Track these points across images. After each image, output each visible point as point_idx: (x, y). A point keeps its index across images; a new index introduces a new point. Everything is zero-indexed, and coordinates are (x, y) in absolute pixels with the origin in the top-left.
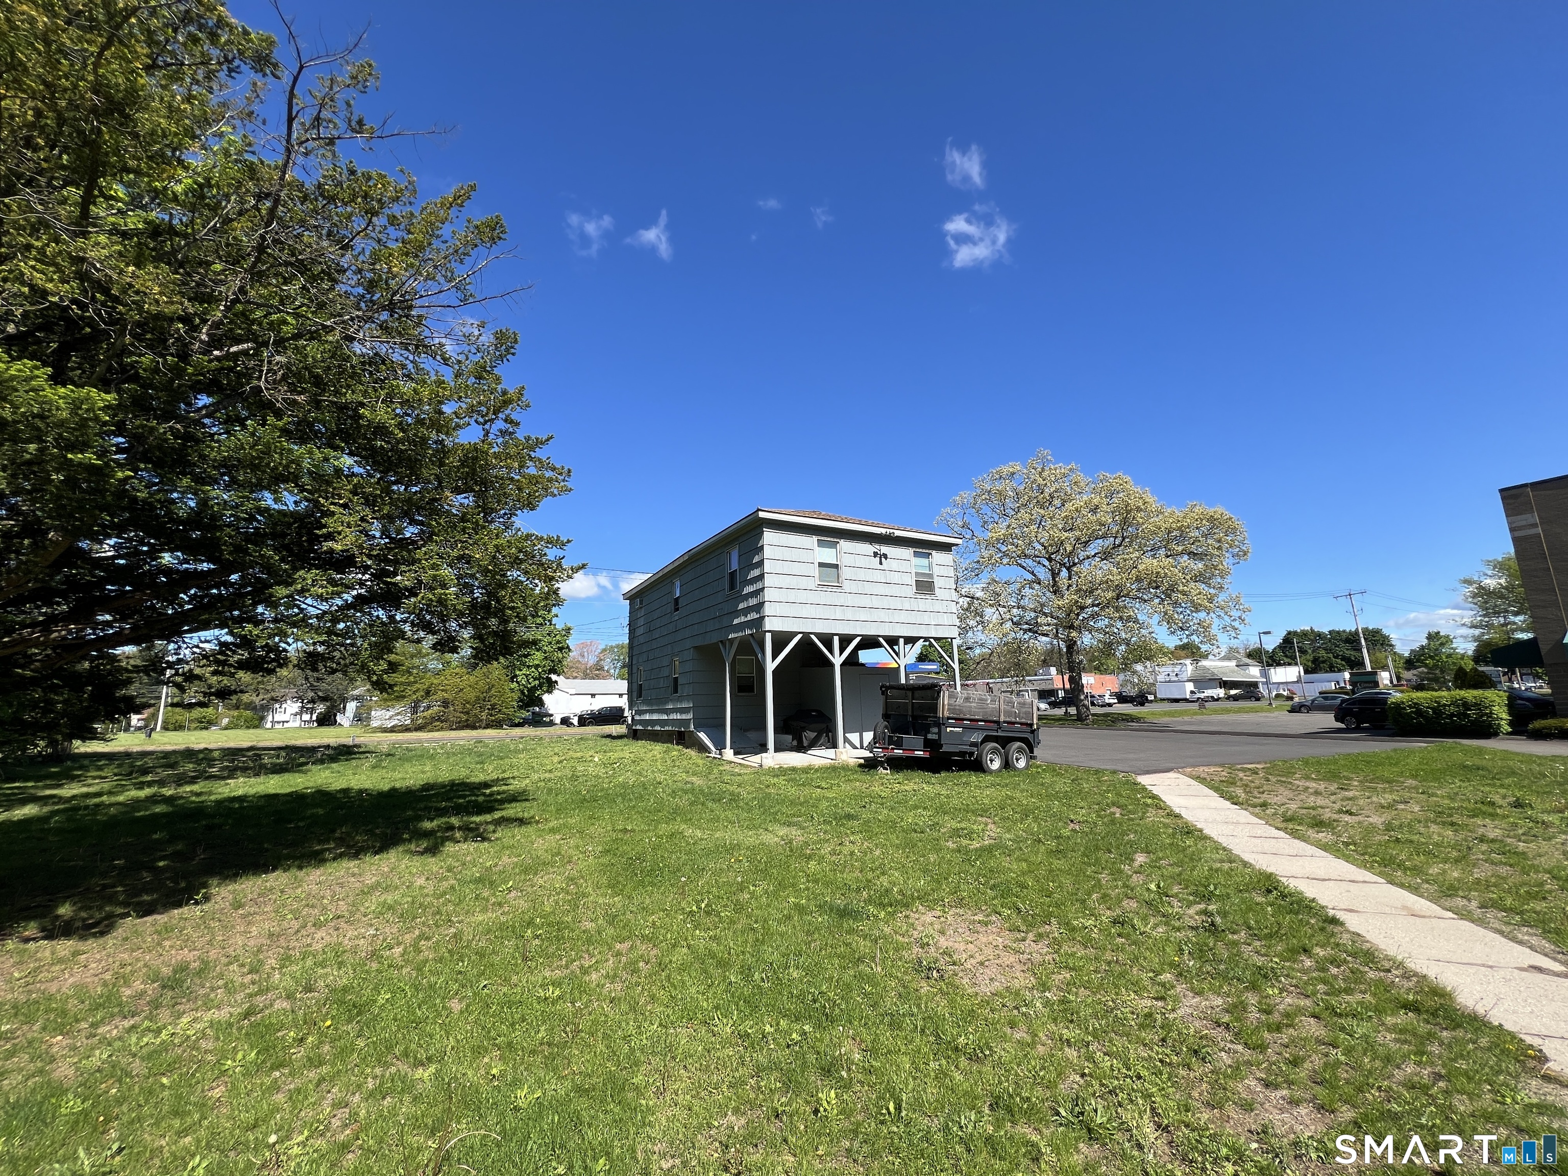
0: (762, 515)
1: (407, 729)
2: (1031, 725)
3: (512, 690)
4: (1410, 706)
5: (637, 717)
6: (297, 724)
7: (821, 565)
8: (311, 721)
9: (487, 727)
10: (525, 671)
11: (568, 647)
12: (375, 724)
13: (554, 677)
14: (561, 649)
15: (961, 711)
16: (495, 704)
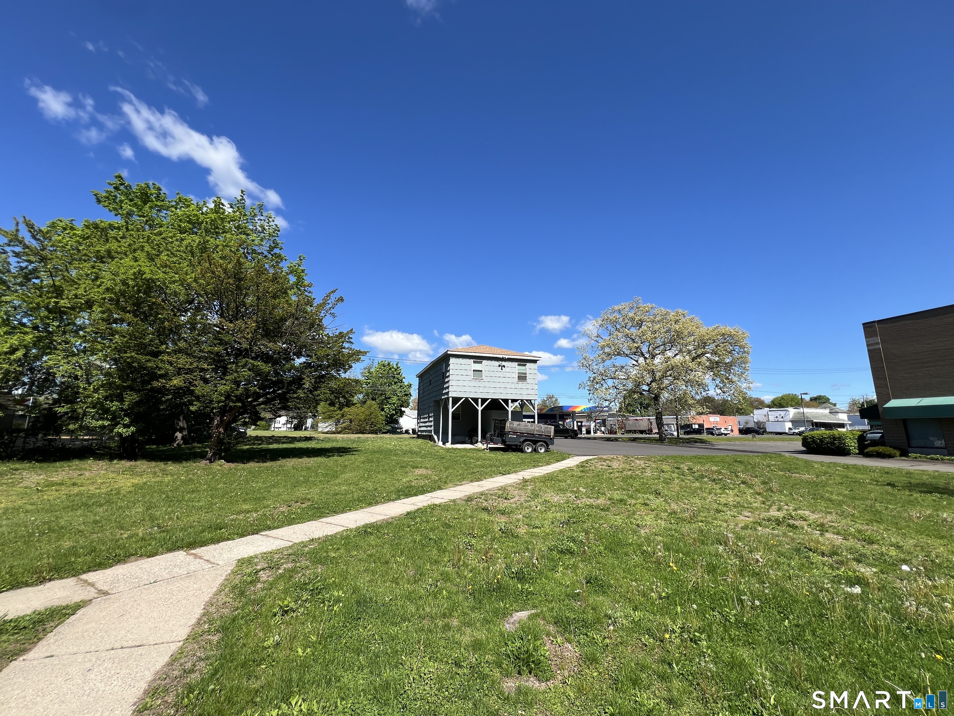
0: (449, 352)
1: (334, 433)
2: (550, 436)
3: (382, 415)
4: (810, 438)
5: (419, 429)
6: (285, 429)
7: (474, 371)
8: (291, 428)
9: (369, 433)
10: (388, 406)
11: (410, 394)
12: (320, 430)
13: (403, 409)
14: (406, 395)
15: (516, 430)
16: (373, 422)
